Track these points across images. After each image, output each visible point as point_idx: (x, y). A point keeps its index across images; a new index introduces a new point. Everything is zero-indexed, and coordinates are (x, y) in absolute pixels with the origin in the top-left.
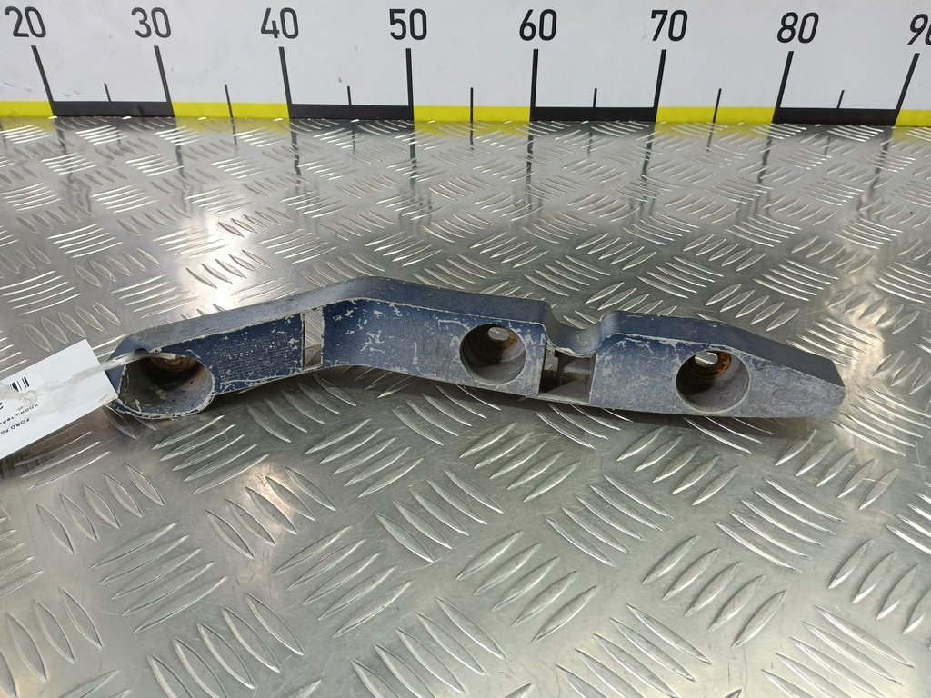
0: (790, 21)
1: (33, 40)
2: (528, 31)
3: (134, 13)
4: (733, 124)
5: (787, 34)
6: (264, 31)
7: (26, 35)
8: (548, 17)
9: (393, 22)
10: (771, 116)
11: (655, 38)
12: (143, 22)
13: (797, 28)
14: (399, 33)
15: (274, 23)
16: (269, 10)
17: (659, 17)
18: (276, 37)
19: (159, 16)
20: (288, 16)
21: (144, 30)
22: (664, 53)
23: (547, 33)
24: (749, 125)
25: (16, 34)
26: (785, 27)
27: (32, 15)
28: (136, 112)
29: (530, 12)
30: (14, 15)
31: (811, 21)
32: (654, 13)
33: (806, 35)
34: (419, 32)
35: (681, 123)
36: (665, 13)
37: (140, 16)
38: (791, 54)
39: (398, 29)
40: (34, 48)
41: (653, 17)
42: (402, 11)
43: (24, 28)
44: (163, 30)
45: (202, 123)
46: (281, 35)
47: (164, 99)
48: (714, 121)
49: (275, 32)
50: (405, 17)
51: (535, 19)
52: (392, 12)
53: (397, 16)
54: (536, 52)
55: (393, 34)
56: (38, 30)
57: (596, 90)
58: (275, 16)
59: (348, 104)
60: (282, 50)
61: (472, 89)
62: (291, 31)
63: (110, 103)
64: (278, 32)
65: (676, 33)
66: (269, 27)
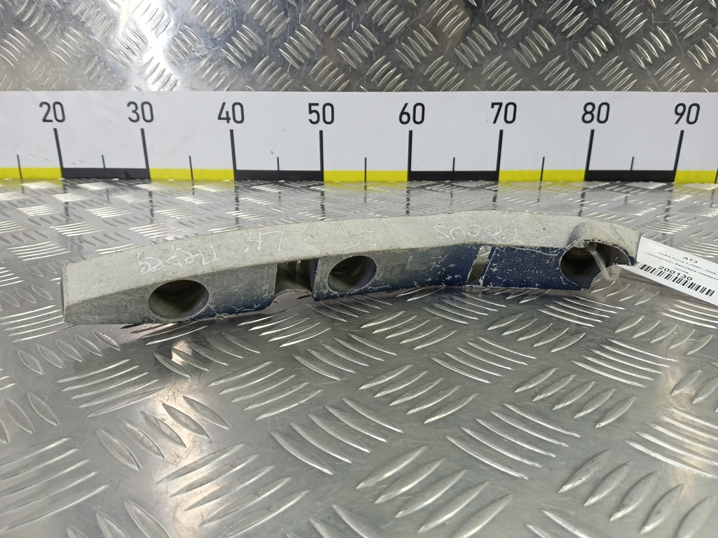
0: (589, 108)
1: (55, 124)
2: (405, 118)
3: (129, 105)
4: (555, 182)
5: (588, 117)
6: (220, 118)
7: (51, 121)
8: (419, 109)
9: (311, 112)
10: (582, 176)
11: (495, 122)
12: (134, 112)
13: (595, 113)
14: (315, 119)
15: (227, 113)
16: (224, 104)
17: (497, 107)
18: (228, 122)
19: (147, 107)
20: (238, 108)
21: (134, 117)
22: (501, 132)
23: (418, 119)
24: (566, 183)
25: (45, 120)
26: (587, 113)
27: (58, 107)
28: (123, 175)
29: (406, 105)
30: (45, 107)
31: (604, 108)
32: (493, 105)
33: (602, 118)
34: (328, 119)
35: (518, 181)
36: (501, 104)
37: (133, 107)
38: (593, 132)
39: (314, 117)
40: (55, 130)
41: (493, 107)
42: (317, 104)
43: (51, 116)
44: (148, 117)
45: (171, 182)
46: (232, 121)
47: (144, 166)
48: (541, 180)
49: (228, 119)
50: (319, 109)
51: (409, 110)
52: (310, 105)
53: (313, 108)
54: (411, 133)
55: (311, 121)
56: (60, 117)
57: (454, 159)
58: (228, 108)
59: (276, 169)
60: (232, 132)
61: (366, 159)
62: (239, 118)
63: (105, 169)
64: (230, 119)
65: (510, 118)
66: (224, 115)
